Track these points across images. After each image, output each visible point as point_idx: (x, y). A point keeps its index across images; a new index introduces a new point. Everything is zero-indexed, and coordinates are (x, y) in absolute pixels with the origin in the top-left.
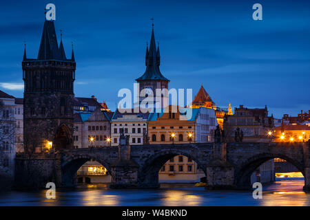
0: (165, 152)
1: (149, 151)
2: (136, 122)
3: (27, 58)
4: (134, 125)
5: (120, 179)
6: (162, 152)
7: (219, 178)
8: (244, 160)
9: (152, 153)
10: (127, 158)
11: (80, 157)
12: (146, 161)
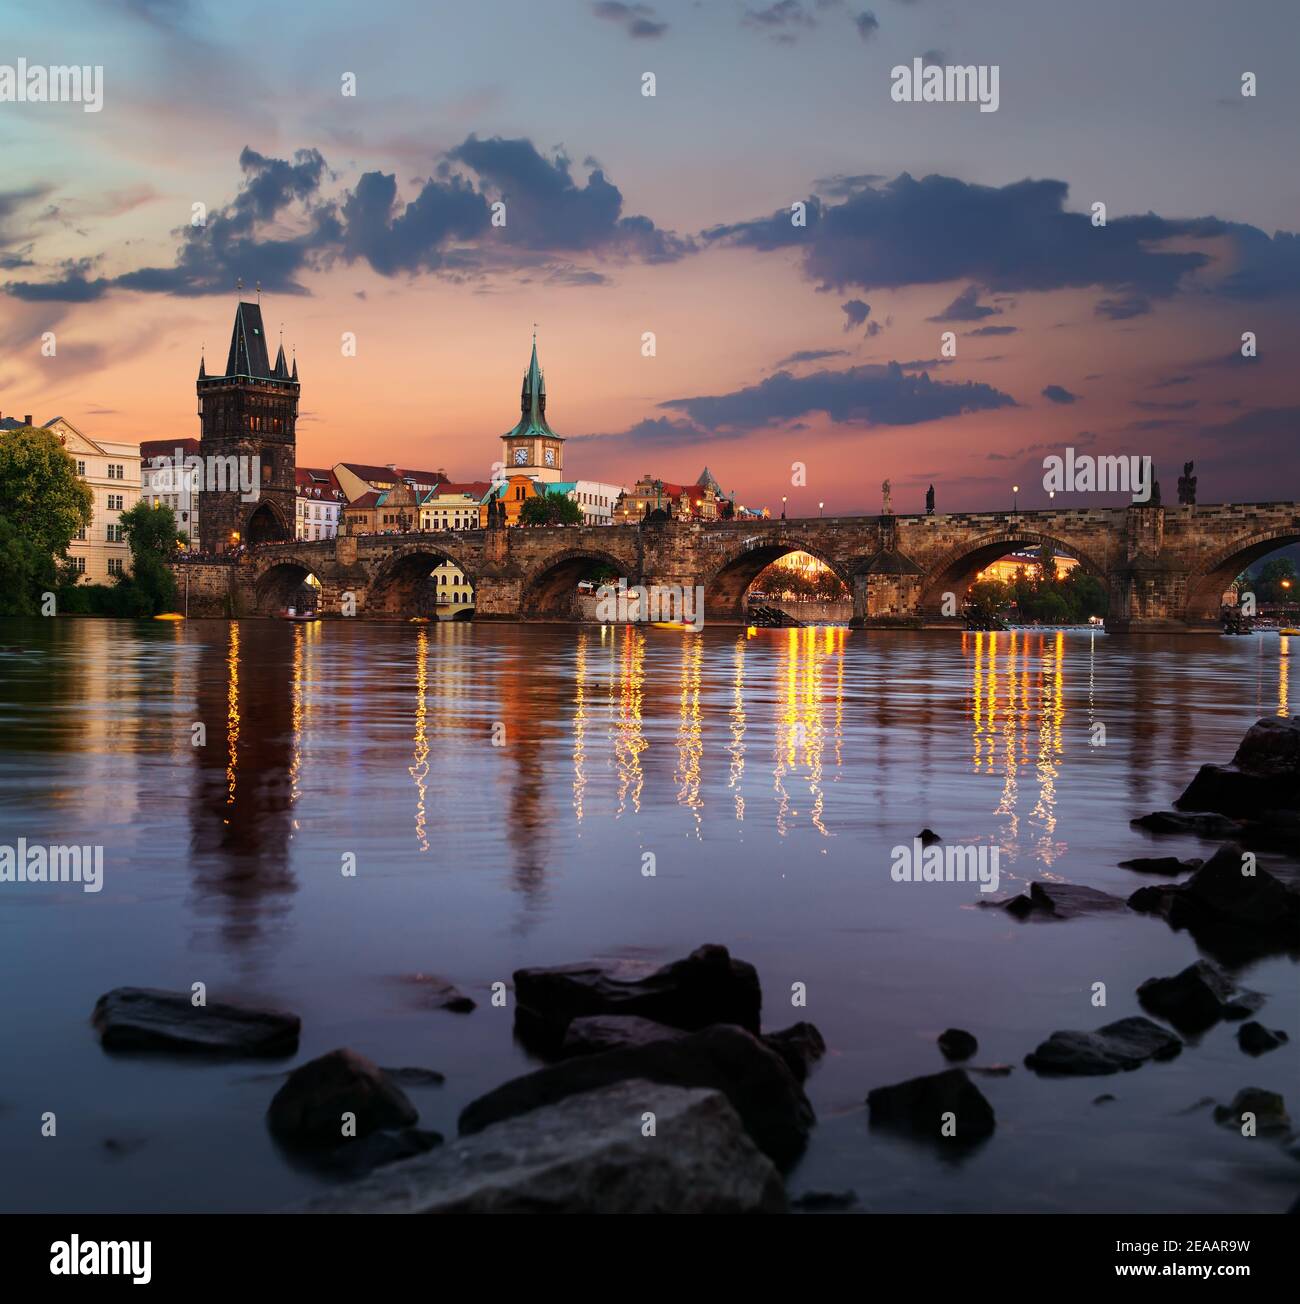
0: (411, 551)
1: (385, 549)
2: (471, 507)
3: (207, 374)
4: (457, 513)
5: (330, 603)
6: (405, 550)
7: (488, 598)
8: (537, 563)
9: (389, 552)
10: (347, 561)
11: (282, 561)
12: (380, 568)
